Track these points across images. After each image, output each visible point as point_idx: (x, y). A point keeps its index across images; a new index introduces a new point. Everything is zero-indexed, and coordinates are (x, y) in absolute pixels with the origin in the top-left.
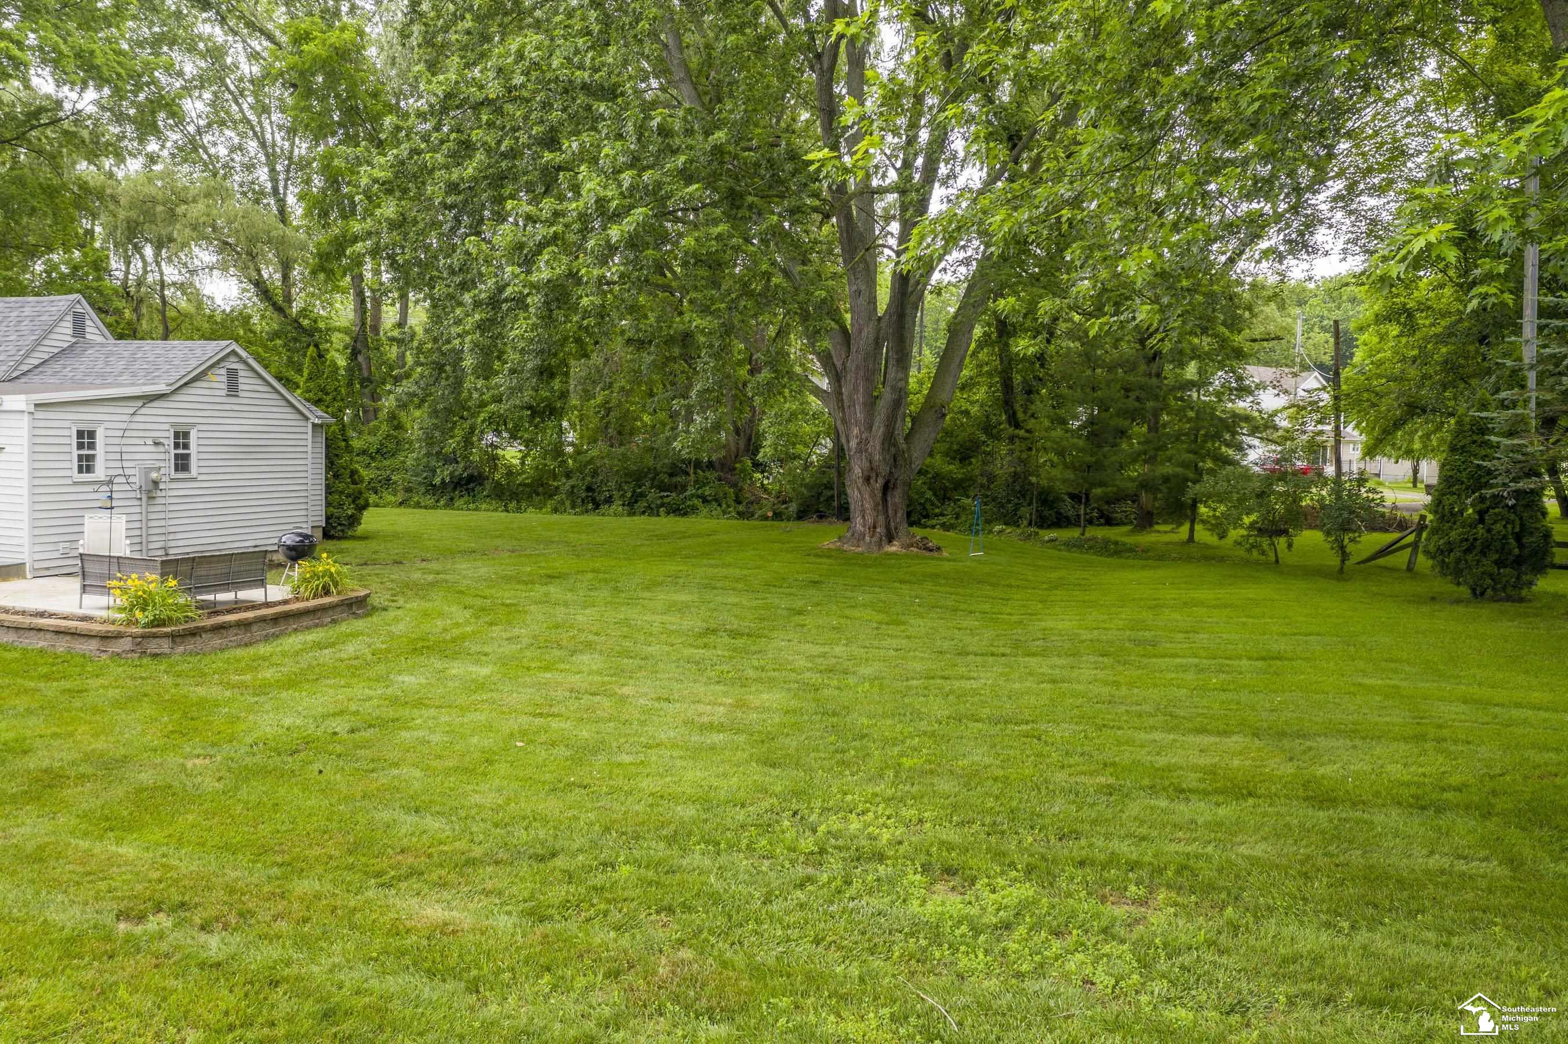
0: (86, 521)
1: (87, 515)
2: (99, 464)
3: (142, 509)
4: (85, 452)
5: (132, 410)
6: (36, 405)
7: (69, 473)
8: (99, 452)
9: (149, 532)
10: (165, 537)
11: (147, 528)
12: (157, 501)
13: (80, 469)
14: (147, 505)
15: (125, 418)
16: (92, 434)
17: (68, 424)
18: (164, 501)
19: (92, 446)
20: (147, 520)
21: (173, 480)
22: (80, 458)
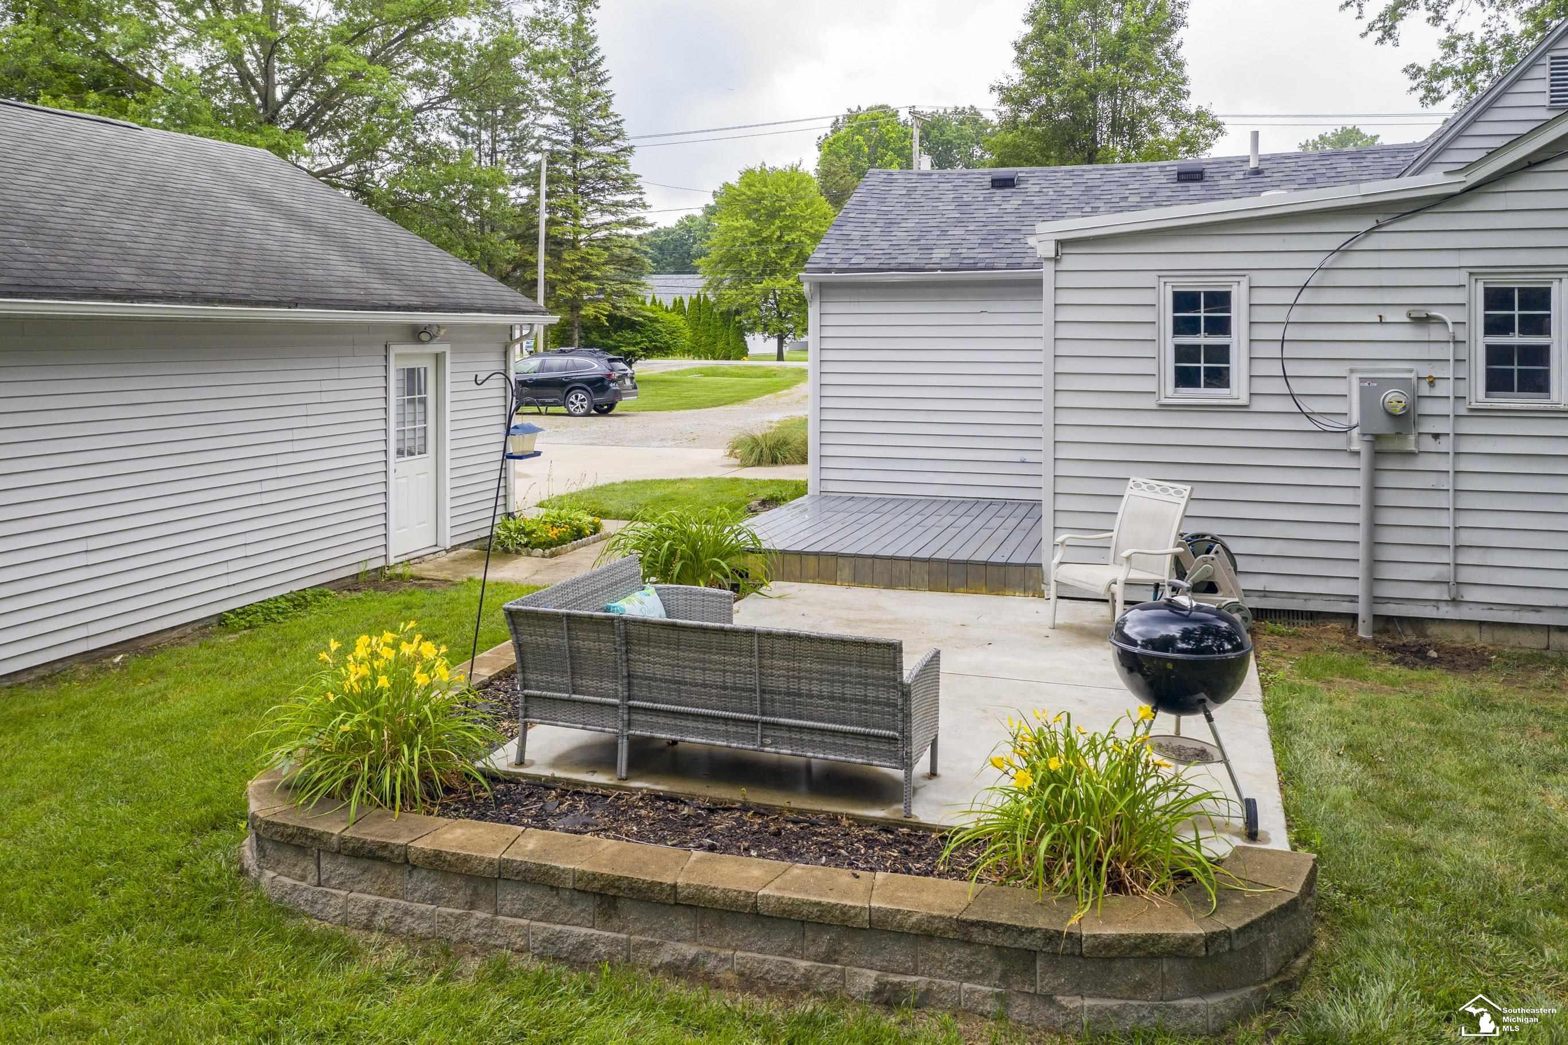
0: (1129, 491)
1: (1138, 477)
2: (1238, 366)
3: (1359, 479)
4: (1202, 339)
5: (1334, 243)
6: (1061, 243)
7: (1150, 385)
8: (1237, 340)
9: (1387, 536)
10: (1446, 557)
11: (1374, 526)
12: (1421, 463)
13: (1185, 378)
14: (1374, 471)
15: (1315, 261)
16: (1220, 300)
17: (1150, 280)
18: (1445, 464)
19: (1221, 326)
20: (1374, 507)
21: (1477, 413)
22: (1183, 353)
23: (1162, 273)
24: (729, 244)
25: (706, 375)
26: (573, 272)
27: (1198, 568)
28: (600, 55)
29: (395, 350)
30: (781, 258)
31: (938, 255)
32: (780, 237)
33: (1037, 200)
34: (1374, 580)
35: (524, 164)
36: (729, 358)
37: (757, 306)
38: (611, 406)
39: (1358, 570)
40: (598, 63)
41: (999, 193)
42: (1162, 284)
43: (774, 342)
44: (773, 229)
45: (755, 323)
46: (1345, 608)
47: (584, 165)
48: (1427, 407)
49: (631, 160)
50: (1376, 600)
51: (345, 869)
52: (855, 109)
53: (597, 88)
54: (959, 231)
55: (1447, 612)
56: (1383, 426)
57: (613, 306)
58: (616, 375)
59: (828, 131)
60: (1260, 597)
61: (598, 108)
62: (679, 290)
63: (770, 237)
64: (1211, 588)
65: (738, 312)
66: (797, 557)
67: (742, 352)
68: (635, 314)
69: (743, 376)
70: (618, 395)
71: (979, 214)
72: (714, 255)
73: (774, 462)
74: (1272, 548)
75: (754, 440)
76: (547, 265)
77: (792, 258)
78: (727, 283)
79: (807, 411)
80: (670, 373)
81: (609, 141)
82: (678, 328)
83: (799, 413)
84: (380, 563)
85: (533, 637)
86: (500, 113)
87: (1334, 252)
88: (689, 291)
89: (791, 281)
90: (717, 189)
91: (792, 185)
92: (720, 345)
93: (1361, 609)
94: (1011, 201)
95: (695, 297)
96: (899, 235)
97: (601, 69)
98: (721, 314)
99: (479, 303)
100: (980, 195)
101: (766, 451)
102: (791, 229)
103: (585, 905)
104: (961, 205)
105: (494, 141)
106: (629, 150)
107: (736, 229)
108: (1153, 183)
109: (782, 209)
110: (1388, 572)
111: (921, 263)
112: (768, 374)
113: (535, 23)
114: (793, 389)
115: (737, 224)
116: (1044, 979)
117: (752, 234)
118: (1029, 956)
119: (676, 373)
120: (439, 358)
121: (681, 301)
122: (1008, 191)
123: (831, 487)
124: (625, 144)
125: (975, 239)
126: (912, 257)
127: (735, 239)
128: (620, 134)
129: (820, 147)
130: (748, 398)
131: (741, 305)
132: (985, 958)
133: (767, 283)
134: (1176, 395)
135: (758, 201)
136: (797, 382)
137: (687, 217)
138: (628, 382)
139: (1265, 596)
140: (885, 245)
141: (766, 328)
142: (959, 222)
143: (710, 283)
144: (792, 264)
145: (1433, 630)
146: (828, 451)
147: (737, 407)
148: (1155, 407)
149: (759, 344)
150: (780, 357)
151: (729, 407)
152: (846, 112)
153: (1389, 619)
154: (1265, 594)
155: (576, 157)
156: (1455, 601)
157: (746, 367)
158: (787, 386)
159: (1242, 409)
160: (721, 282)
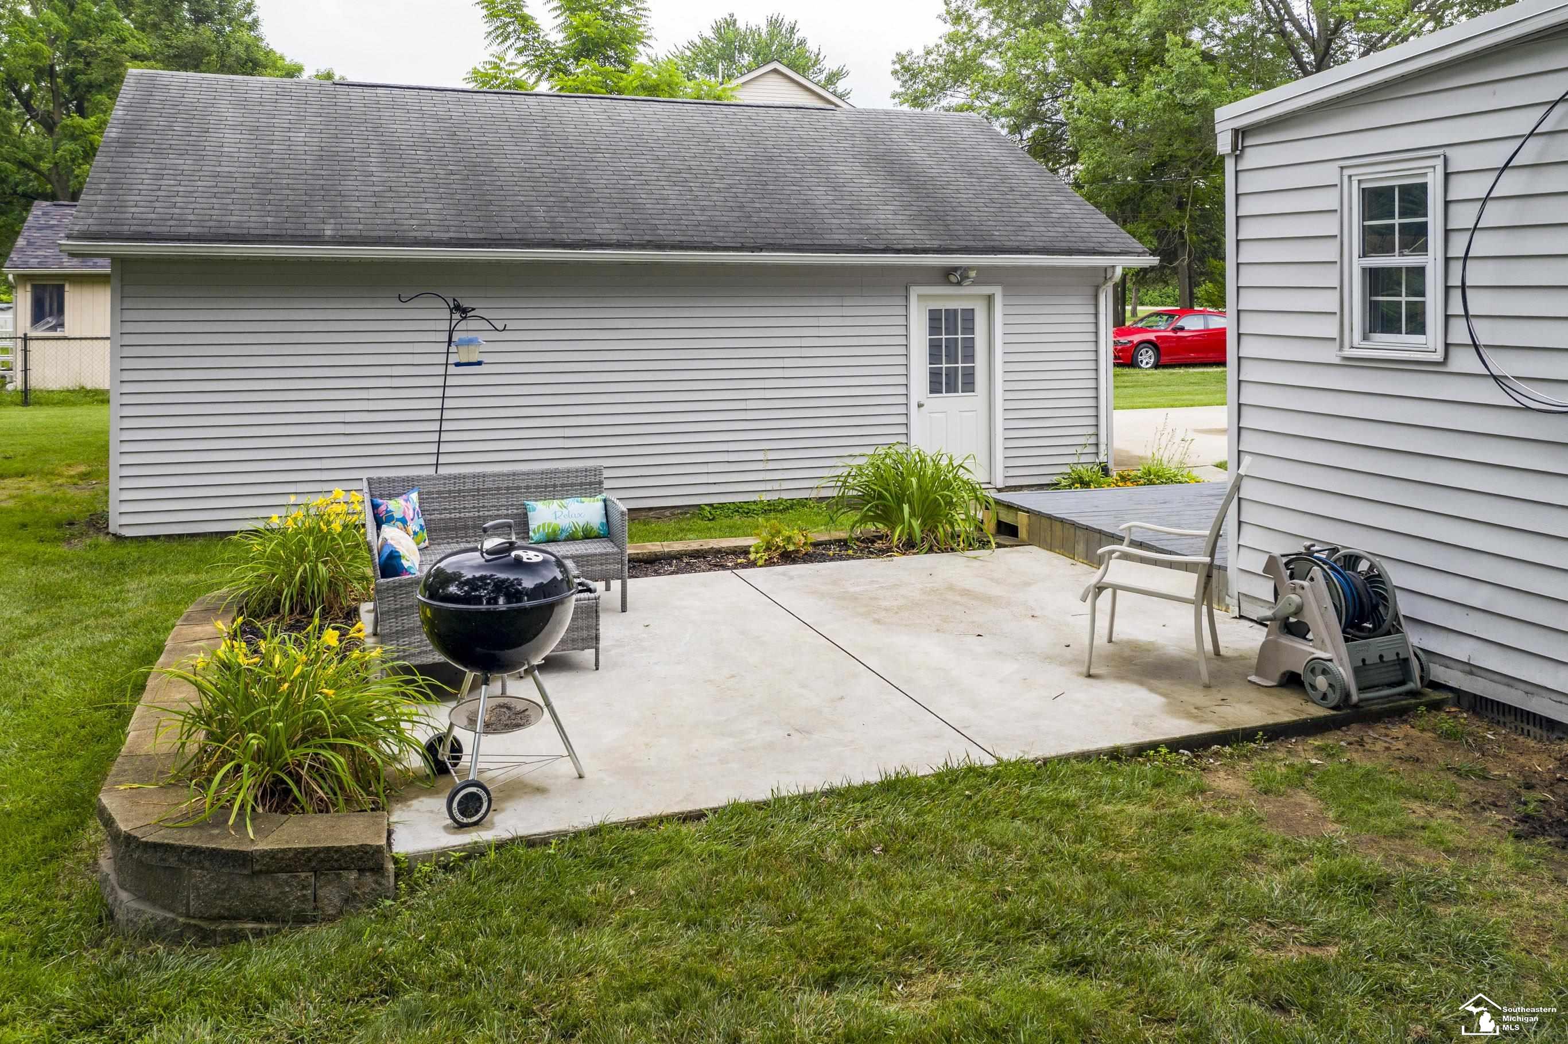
2: (1433, 301)
4: (1397, 260)
7: (1331, 328)
8: (1433, 259)
13: (1379, 319)
16: (1413, 197)
17: (1329, 174)
19: (1414, 238)
22: (1375, 281)
23: (1344, 163)
29: (917, 290)
42: (1346, 179)
60: (1463, 671)
66: (1048, 521)
74: (1479, 597)
87: (1556, 103)
120: (990, 299)
134: (1366, 344)
139: (1471, 673)
148: (1337, 361)
154: (1471, 669)
159: (1438, 368)
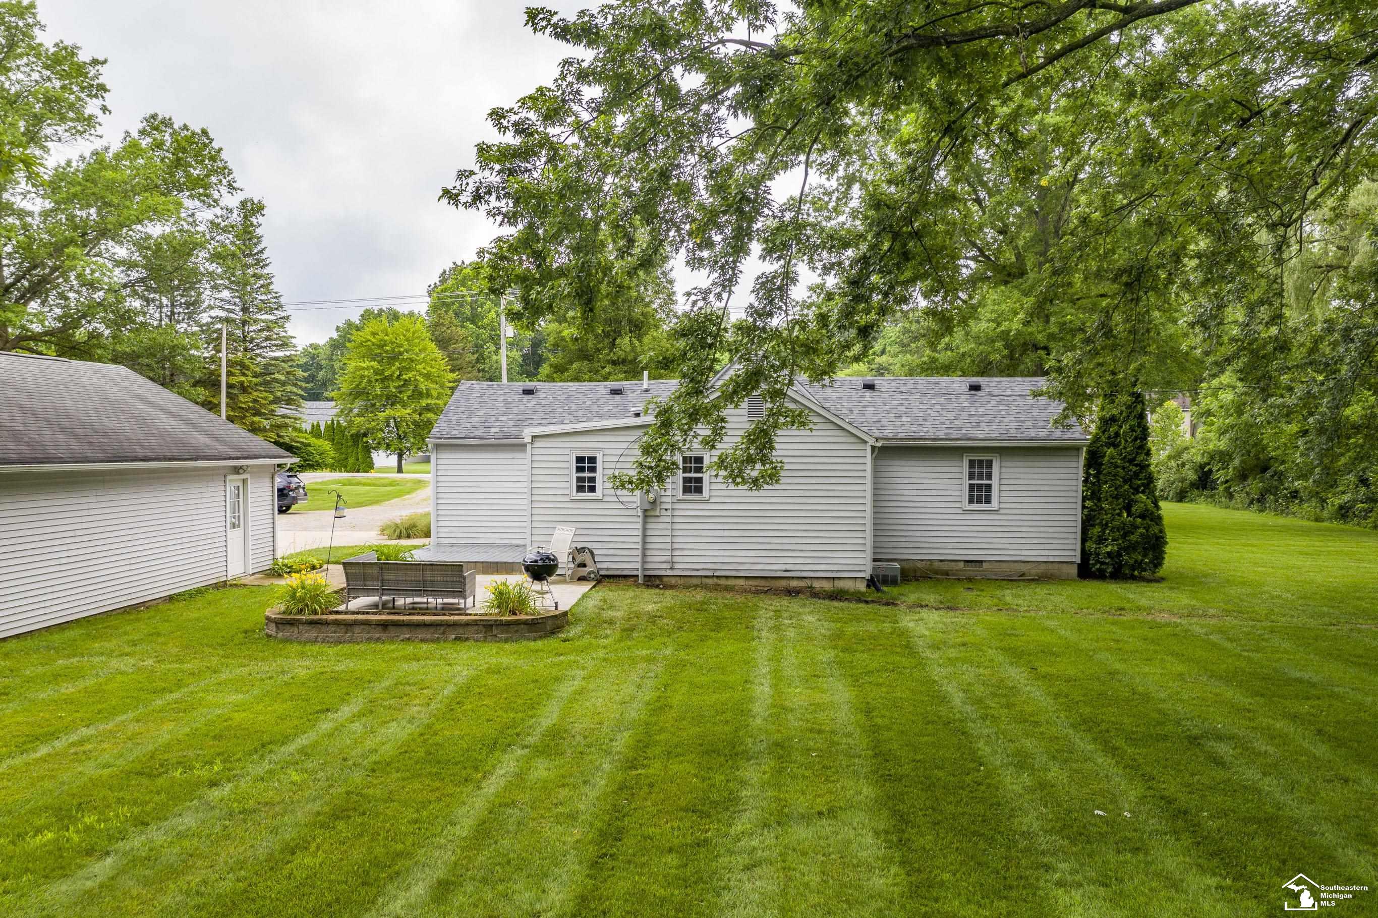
0: (556, 531)
1: (558, 527)
2: (599, 485)
3: (639, 526)
4: (586, 474)
5: (633, 439)
6: (534, 437)
7: (567, 492)
8: (598, 475)
9: (649, 546)
10: (669, 553)
11: (644, 543)
12: (661, 520)
13: (580, 489)
14: (645, 523)
15: (625, 445)
16: (593, 460)
17: (567, 452)
18: (669, 520)
19: (593, 469)
20: (645, 536)
21: (679, 501)
22: (579, 479)
23: (571, 449)
24: (357, 380)
25: (344, 485)
26: (247, 410)
27: (580, 559)
28: (262, 246)
29: (229, 477)
30: (400, 392)
31: (494, 430)
32: (398, 377)
33: (543, 402)
34: (644, 562)
35: (197, 323)
36: (358, 471)
37: (381, 430)
38: (288, 508)
39: (639, 559)
40: (261, 252)
41: (527, 397)
42: (571, 453)
43: (395, 458)
44: (393, 369)
45: (379, 443)
46: (635, 573)
47: (251, 328)
48: (664, 499)
49: (287, 325)
50: (645, 569)
51: (307, 627)
52: (459, 263)
53: (259, 271)
54: (504, 419)
55: (669, 573)
56: (647, 507)
57: (279, 436)
58: (293, 486)
59: (437, 280)
60: (606, 570)
61: (262, 286)
62: (314, 417)
63: (391, 375)
64: (584, 566)
65: (365, 435)
67: (369, 466)
68: (292, 440)
69: (374, 485)
70: (295, 500)
71: (515, 409)
72: (345, 388)
73: (408, 537)
74: (608, 552)
75: (397, 526)
76: (228, 405)
77: (409, 393)
78: (356, 411)
79: (430, 508)
80: (316, 483)
81: (270, 311)
82: (326, 451)
83: (421, 510)
84: (224, 579)
85: (352, 570)
86: (176, 283)
87: (632, 442)
88: (326, 418)
89: (408, 411)
90: (341, 325)
91: (410, 335)
92: (351, 460)
93: (639, 573)
94: (530, 402)
95: (329, 422)
96: (476, 420)
97: (264, 256)
98: (352, 436)
99: (263, 453)
100: (517, 398)
101: (404, 531)
102: (408, 370)
103: (380, 628)
104: (507, 403)
105: (172, 305)
106: (287, 318)
107: (363, 368)
108: (599, 395)
109: (401, 353)
110: (649, 559)
111: (485, 435)
112: (393, 483)
113: (214, 225)
114: (414, 495)
115: (364, 365)
116: (494, 631)
117: (376, 372)
118: (491, 626)
119: (321, 483)
120: (245, 480)
121: (318, 425)
122: (531, 396)
123: (442, 541)
124: (283, 314)
125: (511, 423)
126: (480, 432)
127: (362, 377)
128: (280, 307)
129: (430, 294)
130: (381, 501)
131: (368, 429)
132: (481, 628)
133: (389, 412)
134: (577, 495)
135: (381, 346)
136: (416, 489)
137: (311, 345)
138: (301, 491)
140: (468, 425)
141: (388, 446)
142: (505, 414)
143: (342, 411)
144: (409, 397)
145: (665, 579)
146: (440, 524)
147: (376, 508)
148: (569, 500)
149: (383, 459)
150: (400, 470)
151: (370, 508)
152: (452, 265)
153: (650, 576)
154: (608, 569)
155: (244, 323)
156: (671, 568)
157: (376, 478)
158: (409, 493)
159: (600, 501)
160: (351, 410)
